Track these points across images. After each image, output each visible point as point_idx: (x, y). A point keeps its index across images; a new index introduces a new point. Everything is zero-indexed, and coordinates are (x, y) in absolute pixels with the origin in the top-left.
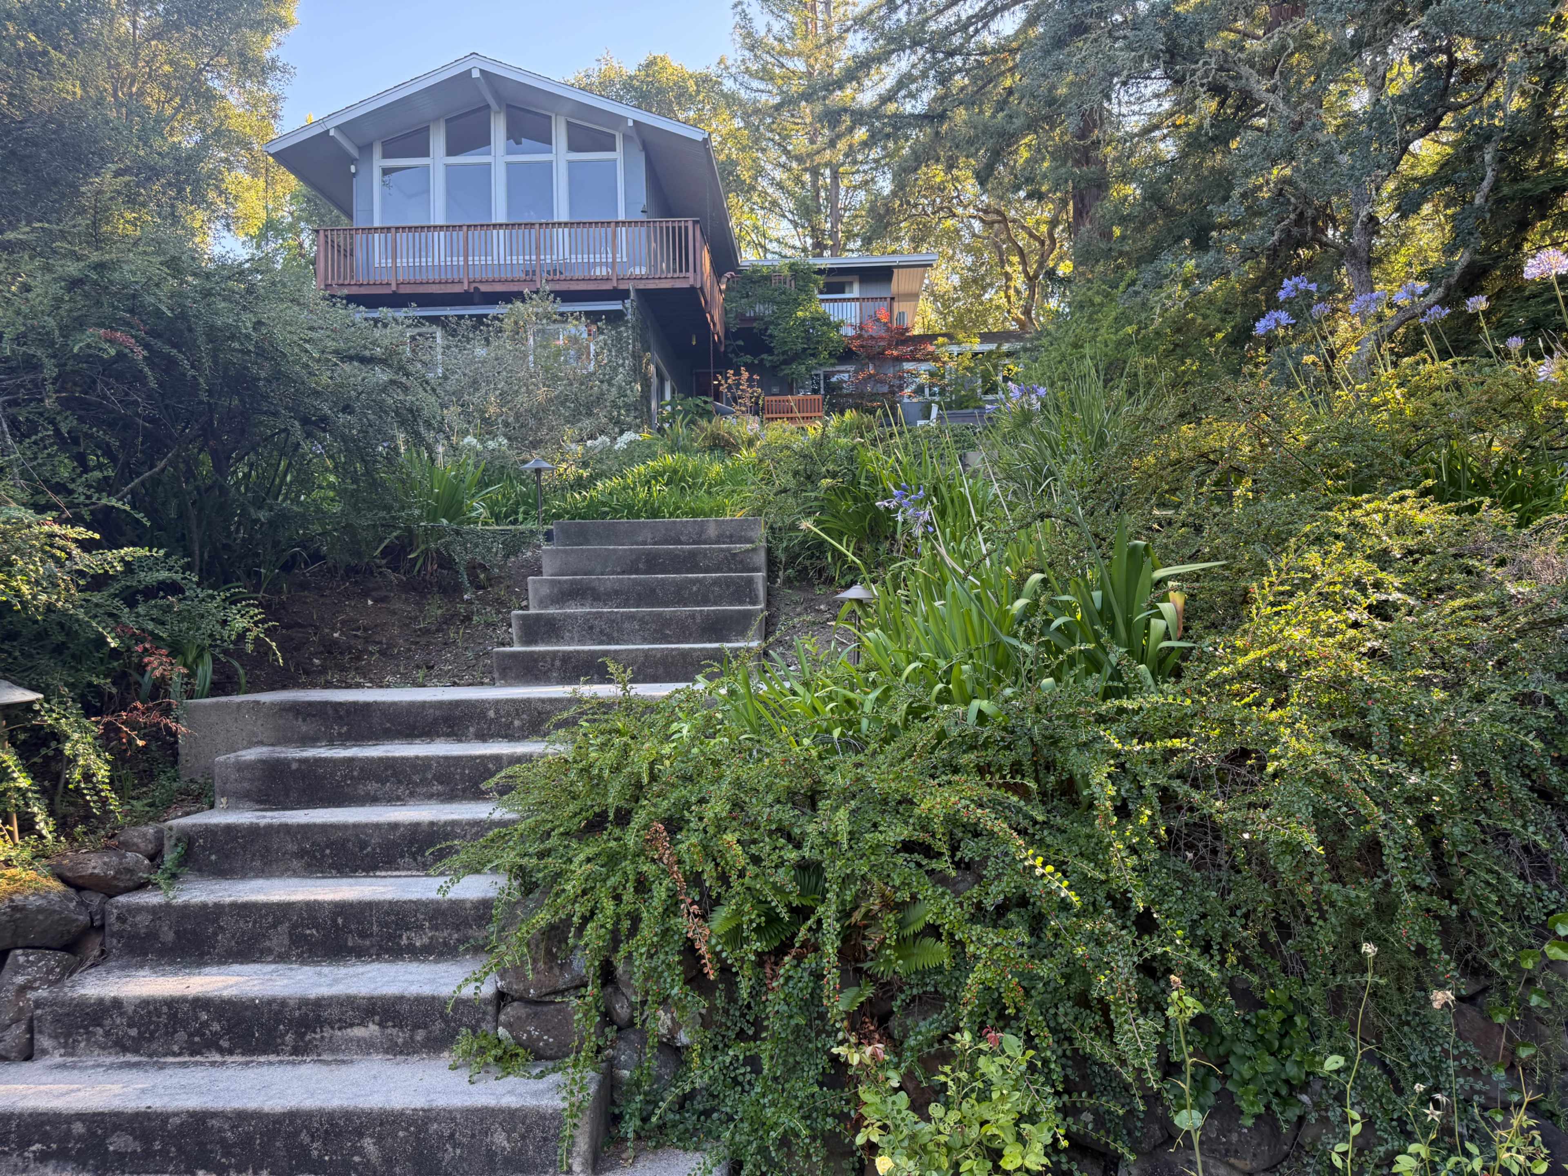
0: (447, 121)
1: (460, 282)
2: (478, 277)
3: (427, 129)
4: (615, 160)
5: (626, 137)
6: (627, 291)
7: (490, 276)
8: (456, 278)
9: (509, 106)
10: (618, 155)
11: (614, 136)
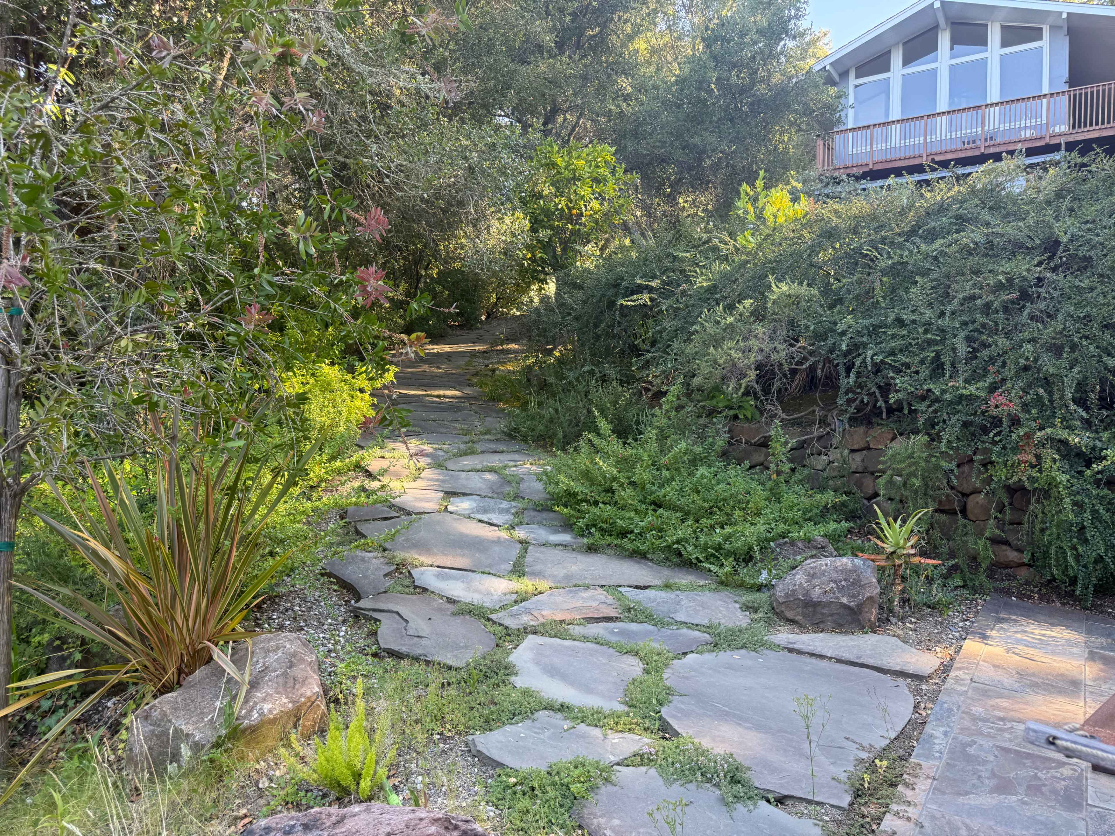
0: (904, 44)
1: (920, 156)
2: (934, 150)
3: (889, 52)
4: (1041, 48)
5: (1053, 28)
6: (1059, 145)
7: (944, 149)
8: (917, 153)
9: (953, 23)
10: (1045, 43)
11: (1041, 29)
